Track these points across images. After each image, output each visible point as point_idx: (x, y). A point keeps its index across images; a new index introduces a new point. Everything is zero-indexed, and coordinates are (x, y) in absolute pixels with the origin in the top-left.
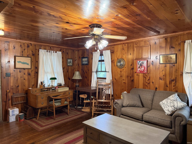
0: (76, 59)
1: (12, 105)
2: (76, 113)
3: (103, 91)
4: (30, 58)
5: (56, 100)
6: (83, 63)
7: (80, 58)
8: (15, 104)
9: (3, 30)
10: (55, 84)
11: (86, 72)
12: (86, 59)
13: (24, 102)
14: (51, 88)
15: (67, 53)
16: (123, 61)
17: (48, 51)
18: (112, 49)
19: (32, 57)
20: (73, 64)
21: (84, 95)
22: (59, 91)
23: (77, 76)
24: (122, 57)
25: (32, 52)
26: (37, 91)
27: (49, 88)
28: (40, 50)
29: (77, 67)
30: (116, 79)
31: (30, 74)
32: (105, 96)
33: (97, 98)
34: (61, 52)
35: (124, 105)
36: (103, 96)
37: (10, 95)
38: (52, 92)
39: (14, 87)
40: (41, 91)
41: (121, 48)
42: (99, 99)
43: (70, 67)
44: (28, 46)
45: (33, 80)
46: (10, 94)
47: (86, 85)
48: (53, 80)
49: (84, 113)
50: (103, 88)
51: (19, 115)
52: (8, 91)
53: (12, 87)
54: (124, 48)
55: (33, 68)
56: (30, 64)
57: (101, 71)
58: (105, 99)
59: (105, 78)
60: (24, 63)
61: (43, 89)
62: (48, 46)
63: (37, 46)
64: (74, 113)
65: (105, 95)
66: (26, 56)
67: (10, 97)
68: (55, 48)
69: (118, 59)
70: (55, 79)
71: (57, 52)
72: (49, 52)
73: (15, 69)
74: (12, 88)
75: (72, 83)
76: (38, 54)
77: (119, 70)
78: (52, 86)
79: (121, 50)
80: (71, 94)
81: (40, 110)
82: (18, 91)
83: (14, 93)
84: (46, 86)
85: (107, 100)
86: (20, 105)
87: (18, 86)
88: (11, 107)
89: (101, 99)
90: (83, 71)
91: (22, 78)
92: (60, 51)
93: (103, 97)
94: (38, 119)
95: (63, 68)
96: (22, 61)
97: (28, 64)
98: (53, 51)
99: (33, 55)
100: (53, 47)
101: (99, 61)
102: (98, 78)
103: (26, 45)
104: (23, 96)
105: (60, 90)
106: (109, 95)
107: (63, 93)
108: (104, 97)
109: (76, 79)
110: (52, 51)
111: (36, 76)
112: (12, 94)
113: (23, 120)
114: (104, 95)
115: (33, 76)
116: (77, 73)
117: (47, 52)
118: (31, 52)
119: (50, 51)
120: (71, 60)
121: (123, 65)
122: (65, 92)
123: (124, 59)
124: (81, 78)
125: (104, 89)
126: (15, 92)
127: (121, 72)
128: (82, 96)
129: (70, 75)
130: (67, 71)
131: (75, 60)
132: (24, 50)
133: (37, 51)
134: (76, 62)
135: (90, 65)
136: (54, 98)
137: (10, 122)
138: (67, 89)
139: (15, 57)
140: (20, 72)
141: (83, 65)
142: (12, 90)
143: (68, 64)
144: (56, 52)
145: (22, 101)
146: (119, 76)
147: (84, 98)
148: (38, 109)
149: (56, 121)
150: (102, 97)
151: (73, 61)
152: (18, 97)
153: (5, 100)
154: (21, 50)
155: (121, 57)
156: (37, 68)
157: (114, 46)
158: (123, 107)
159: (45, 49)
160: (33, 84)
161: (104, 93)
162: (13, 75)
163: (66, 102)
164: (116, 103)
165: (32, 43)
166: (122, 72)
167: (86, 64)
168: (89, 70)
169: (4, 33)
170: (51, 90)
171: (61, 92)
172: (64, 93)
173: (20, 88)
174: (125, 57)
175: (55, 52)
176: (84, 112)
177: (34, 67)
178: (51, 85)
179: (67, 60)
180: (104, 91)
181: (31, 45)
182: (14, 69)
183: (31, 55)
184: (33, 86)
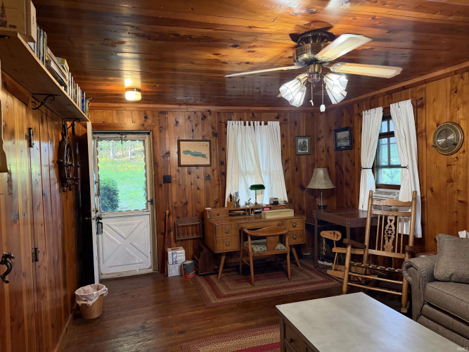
0: (320, 136)
1: (176, 241)
2: (312, 278)
3: (388, 225)
4: (208, 143)
5: (254, 238)
6: (339, 144)
7: (330, 131)
8: (182, 240)
9: (138, 90)
10: (264, 199)
11: (347, 170)
12: (345, 134)
13: (199, 236)
14: (252, 209)
15: (296, 123)
16: (456, 131)
17: (247, 122)
18: (418, 96)
19: (213, 140)
20: (312, 148)
21: (332, 232)
22: (268, 217)
23: (320, 180)
24: (452, 117)
25: (213, 128)
26: (220, 216)
27: (248, 209)
28: (228, 122)
29: (323, 156)
30: (432, 190)
31: (209, 176)
32: (391, 241)
33: (367, 243)
34: (278, 123)
35: (437, 274)
36: (386, 239)
37: (172, 220)
38: (256, 218)
39: (179, 204)
40: (230, 215)
41: (449, 88)
42: (372, 246)
43: (302, 156)
44: (204, 117)
45: (217, 189)
46: (171, 217)
47: (347, 204)
48: (258, 191)
49: (331, 281)
50: (386, 217)
51: (184, 265)
52: (167, 212)
53: (175, 203)
54: (459, 88)
55: (214, 165)
56: (208, 156)
57: (390, 166)
58: (393, 251)
59: (398, 187)
60: (196, 155)
61: (236, 212)
62: (246, 111)
63: (222, 114)
64: (307, 277)
65: (393, 236)
66: (201, 139)
67: (172, 226)
68: (264, 115)
69: (438, 125)
70: (261, 187)
71: (269, 122)
72: (250, 125)
73: (180, 168)
74: (175, 208)
75: (312, 198)
76: (226, 133)
77: (443, 160)
78: (256, 203)
79: (449, 94)
80: (300, 227)
81: (223, 258)
82: (186, 212)
83: (178, 218)
84: (242, 204)
85: (399, 252)
86: (190, 243)
87: (186, 203)
88: (175, 245)
89: (379, 249)
90: (340, 168)
91: (193, 186)
92: (277, 118)
93: (386, 242)
94: (219, 277)
95: (285, 161)
96: (192, 150)
97: (204, 156)
98: (259, 122)
99: (215, 135)
100: (259, 112)
101: (382, 136)
102: (378, 186)
103: (200, 115)
104: (196, 225)
105: (270, 215)
106: (406, 237)
107: (277, 223)
108: (389, 244)
109: (317, 188)
110: (255, 122)
111: (222, 181)
112: (175, 220)
113: (191, 274)
114: (389, 238)
115: (217, 182)
116: (321, 172)
117: (245, 125)
118: (210, 128)
119: (252, 122)
120: (307, 140)
121: (455, 144)
122: (282, 221)
123: (458, 125)
124: (330, 186)
125: (391, 221)
126: (180, 216)
127: (448, 165)
128: (326, 234)
129: (303, 177)
130: (297, 169)
131: (319, 139)
132: (196, 125)
133: (223, 125)
134: (322, 143)
135: (356, 150)
136: (252, 234)
137: (169, 276)
138: (290, 213)
139: (179, 141)
140: (189, 173)
141: (338, 149)
142: (174, 212)
143: (299, 151)
144: (266, 124)
145: (195, 235)
146: (444, 179)
147: (332, 241)
148: (221, 254)
149: (254, 289)
150: (384, 243)
151: (311, 142)
152: (187, 226)
153: (163, 231)
154: (191, 127)
155: (448, 118)
156: (223, 163)
157: (424, 85)
158: (433, 279)
159: (241, 120)
160: (216, 198)
161: (390, 232)
162: (176, 180)
163: (280, 247)
164: (411, 266)
165: (213, 108)
166: (454, 168)
167: (347, 148)
168: (354, 164)
169: (142, 95)
170: (253, 215)
171: (270, 221)
172: (280, 222)
173: (190, 207)
174: (461, 116)
175: (263, 123)
176: (331, 278)
177: (217, 161)
178: (253, 202)
179: (295, 141)
180: (390, 226)
181: (210, 114)
182: (177, 168)
183: (211, 135)
184: (217, 203)
